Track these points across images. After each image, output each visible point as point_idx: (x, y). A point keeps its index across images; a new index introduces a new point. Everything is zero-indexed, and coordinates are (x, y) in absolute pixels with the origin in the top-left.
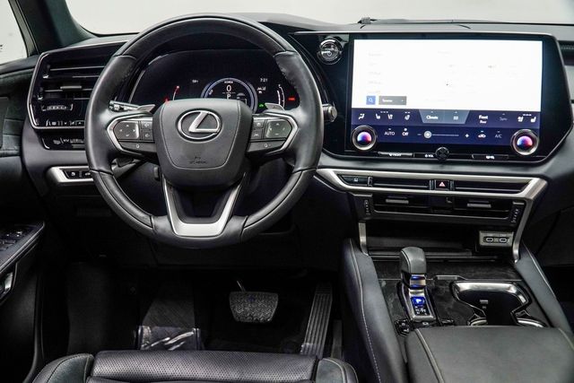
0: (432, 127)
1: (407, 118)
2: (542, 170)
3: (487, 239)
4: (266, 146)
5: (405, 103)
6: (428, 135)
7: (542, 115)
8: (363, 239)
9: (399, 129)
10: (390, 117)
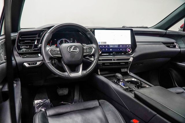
0: (112, 48)
1: (107, 46)
2: (132, 56)
3: (123, 70)
4: (88, 54)
5: (106, 43)
6: (111, 50)
7: (131, 45)
8: (99, 73)
9: (105, 49)
10: (103, 46)
